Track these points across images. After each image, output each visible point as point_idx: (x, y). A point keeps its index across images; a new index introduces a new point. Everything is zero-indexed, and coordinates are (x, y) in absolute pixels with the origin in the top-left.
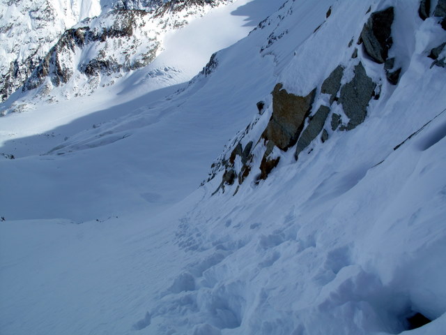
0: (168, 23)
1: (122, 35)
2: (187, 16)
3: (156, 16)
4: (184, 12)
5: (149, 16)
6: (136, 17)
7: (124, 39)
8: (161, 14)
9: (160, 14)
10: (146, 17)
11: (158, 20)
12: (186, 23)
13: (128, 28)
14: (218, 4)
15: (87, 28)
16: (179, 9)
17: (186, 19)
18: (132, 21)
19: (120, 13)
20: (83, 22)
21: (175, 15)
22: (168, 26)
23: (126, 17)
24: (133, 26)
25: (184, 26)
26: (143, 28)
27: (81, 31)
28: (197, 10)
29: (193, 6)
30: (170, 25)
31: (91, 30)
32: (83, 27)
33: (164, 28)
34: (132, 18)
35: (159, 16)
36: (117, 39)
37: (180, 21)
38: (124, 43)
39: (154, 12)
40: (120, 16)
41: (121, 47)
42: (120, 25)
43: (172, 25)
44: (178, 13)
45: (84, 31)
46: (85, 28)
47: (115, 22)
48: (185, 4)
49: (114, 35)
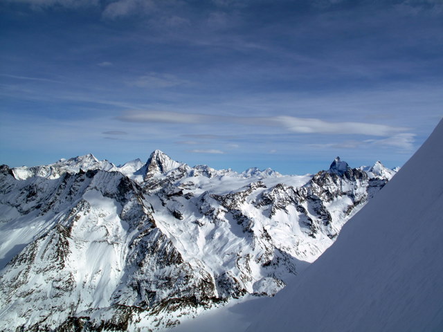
0: (162, 321)
1: (117, 330)
2: (180, 316)
3: (152, 314)
4: (178, 312)
5: (146, 313)
6: (133, 313)
8: (157, 312)
9: (156, 312)
10: (142, 315)
11: (153, 317)
12: (179, 323)
13: (124, 323)
14: (211, 306)
15: (88, 318)
16: (174, 309)
17: (179, 319)
18: (129, 317)
19: (120, 308)
20: (86, 312)
21: (169, 314)
22: (161, 324)
23: (124, 313)
24: (129, 322)
25: (176, 325)
26: (137, 324)
27: (82, 320)
28: (191, 311)
29: (187, 308)
30: (163, 323)
31: (90, 321)
32: (84, 316)
33: (157, 326)
34: (130, 314)
35: (155, 315)
37: (173, 320)
39: (151, 310)
40: (119, 311)
42: (117, 320)
43: (165, 324)
44: (173, 313)
45: (85, 321)
46: (86, 317)
47: (113, 316)
48: (180, 305)
49: (110, 328)
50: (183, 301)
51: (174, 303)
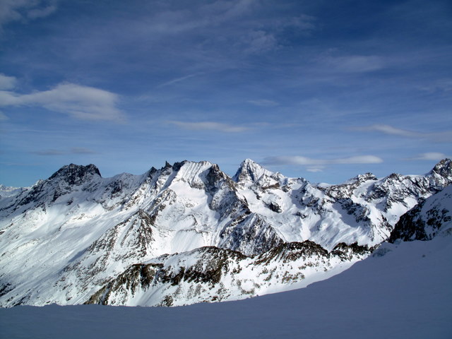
0: (275, 274)
1: (205, 281)
2: (303, 268)
3: (258, 263)
4: (300, 262)
5: (249, 260)
6: (230, 259)
7: (205, 286)
8: (267, 261)
9: (265, 260)
10: (243, 263)
11: (261, 267)
12: (303, 277)
13: (215, 272)
14: (351, 257)
15: (161, 266)
16: (294, 257)
17: (302, 271)
18: (223, 264)
19: (208, 252)
20: (159, 258)
21: (286, 265)
22: (273, 278)
23: (215, 258)
24: (223, 271)
25: (298, 280)
26: (236, 275)
27: (151, 268)
28: (320, 261)
29: (314, 256)
30: (277, 277)
31: (164, 268)
32: (156, 263)
33: (268, 279)
34: (223, 260)
35: (263, 264)
36: (195, 285)
37: (293, 272)
38: (204, 291)
39: (256, 257)
40: (207, 255)
41: (198, 296)
42: (204, 267)
43: (281, 278)
44: (292, 263)
45: (156, 269)
46: (158, 265)
47: (199, 262)
48: (303, 252)
49: (193, 278)
50: (307, 246)
51: (293, 248)
